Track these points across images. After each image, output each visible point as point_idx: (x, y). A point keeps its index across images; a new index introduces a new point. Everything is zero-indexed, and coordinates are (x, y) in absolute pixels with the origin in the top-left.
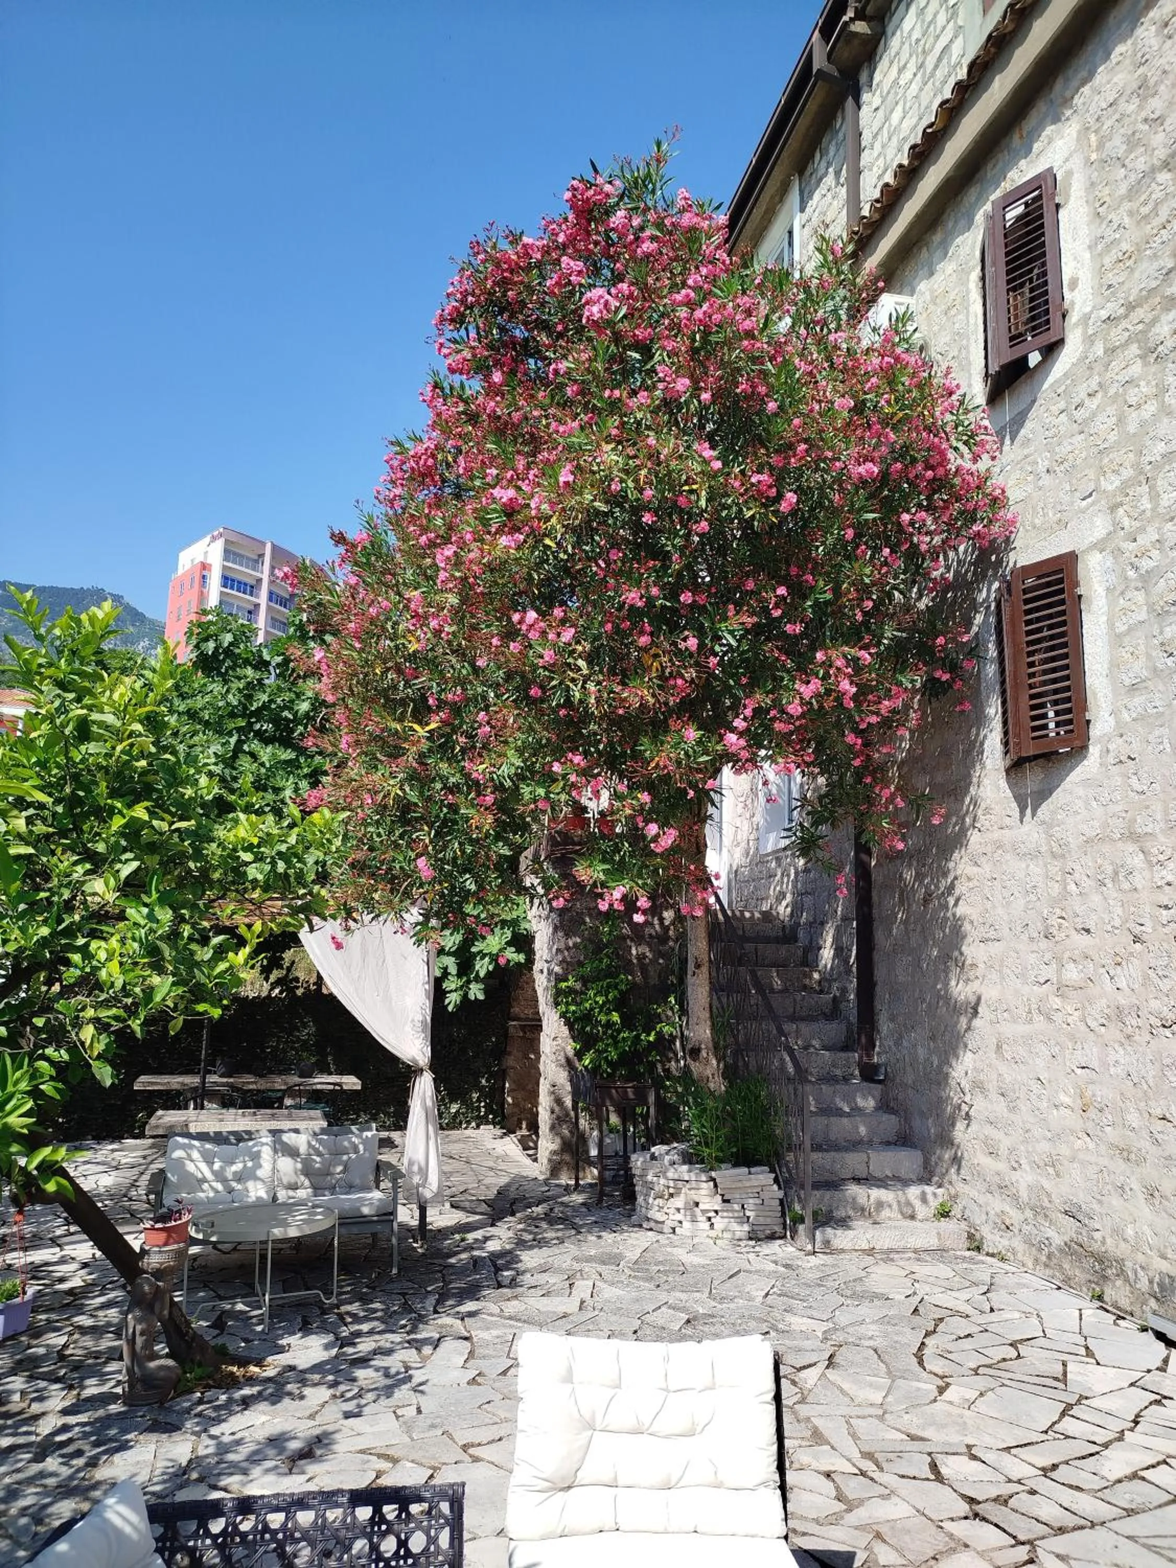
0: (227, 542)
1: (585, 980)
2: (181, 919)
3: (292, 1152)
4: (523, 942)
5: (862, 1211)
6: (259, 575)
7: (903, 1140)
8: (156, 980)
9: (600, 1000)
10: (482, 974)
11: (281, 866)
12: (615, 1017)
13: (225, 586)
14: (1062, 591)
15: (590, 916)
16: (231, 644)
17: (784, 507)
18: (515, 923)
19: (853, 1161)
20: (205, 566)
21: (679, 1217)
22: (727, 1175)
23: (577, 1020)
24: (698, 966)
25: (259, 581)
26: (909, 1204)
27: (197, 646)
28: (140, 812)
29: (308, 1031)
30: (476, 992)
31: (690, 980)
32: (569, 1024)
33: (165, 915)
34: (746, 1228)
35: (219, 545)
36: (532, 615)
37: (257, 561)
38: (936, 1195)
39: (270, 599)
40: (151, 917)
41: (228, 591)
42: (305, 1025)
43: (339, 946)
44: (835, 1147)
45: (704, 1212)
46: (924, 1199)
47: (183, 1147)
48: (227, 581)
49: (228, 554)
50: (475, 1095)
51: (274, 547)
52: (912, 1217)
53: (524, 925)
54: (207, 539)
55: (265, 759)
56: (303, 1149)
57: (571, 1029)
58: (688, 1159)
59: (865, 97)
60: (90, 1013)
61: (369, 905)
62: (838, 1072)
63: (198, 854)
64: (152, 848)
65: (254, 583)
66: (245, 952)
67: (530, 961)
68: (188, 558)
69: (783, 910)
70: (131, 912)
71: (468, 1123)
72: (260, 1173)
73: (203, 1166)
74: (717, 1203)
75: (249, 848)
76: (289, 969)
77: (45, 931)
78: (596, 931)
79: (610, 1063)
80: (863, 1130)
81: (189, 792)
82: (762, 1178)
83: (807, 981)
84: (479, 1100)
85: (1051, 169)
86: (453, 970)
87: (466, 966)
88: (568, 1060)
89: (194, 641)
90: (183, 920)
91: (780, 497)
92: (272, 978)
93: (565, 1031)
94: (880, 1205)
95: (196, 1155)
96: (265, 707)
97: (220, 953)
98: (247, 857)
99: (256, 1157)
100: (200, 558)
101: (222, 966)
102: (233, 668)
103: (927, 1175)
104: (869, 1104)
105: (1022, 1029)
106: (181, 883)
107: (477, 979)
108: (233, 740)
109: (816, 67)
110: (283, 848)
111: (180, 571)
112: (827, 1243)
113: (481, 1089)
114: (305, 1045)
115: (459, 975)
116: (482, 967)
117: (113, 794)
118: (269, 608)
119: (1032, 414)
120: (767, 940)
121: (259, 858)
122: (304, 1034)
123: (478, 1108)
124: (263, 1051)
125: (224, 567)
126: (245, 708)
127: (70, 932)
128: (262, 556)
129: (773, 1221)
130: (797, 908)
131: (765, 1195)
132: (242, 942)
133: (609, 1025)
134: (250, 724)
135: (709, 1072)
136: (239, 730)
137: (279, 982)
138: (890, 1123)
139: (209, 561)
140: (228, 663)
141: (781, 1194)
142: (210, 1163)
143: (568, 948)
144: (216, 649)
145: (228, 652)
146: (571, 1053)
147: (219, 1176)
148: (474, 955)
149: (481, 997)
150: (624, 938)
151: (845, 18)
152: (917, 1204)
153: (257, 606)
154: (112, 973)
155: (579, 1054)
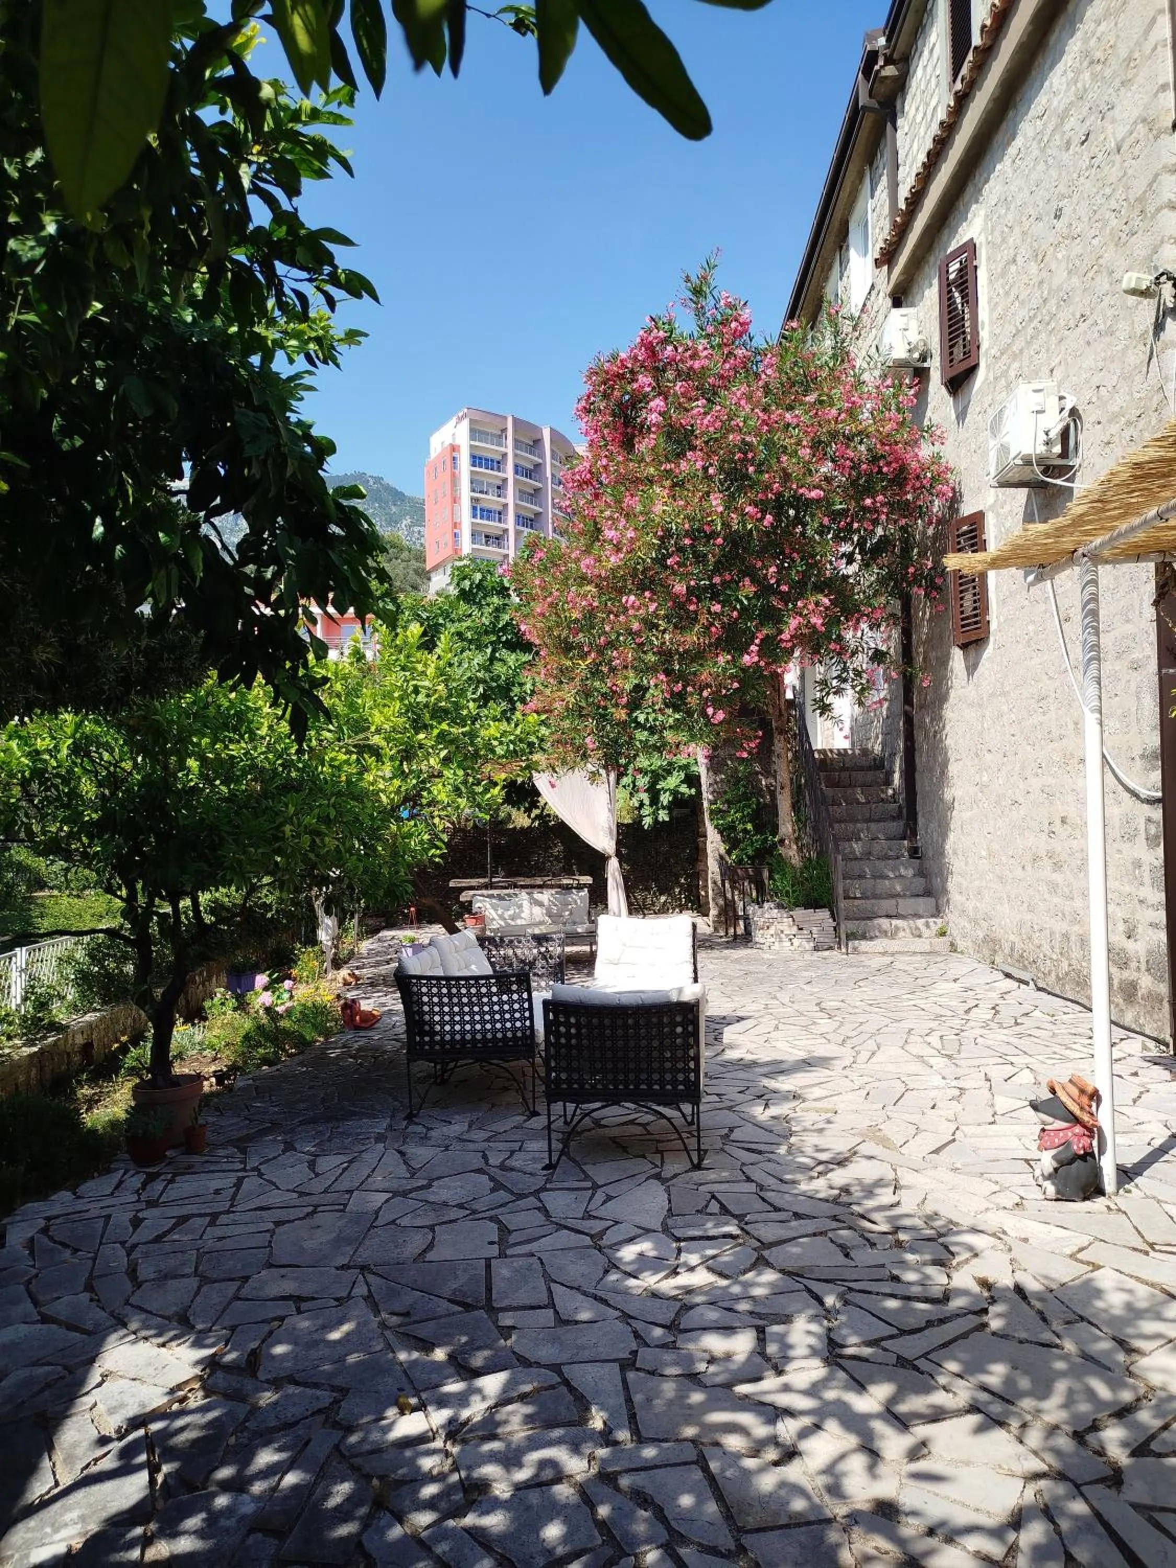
0: (472, 422)
1: (728, 802)
2: (467, 775)
3: (541, 904)
4: (692, 780)
5: (885, 933)
6: (503, 449)
7: (928, 893)
8: (459, 800)
9: (739, 815)
10: (665, 803)
11: (512, 747)
12: (749, 826)
13: (474, 465)
14: (975, 537)
15: (731, 760)
16: (481, 581)
17: (766, 523)
18: (686, 767)
19: (887, 905)
20: (454, 448)
21: (773, 940)
22: (799, 913)
23: (725, 829)
24: (782, 788)
25: (505, 455)
26: (917, 928)
27: (458, 585)
28: (444, 726)
29: (558, 849)
30: (663, 816)
31: (779, 797)
32: (721, 832)
33: (461, 773)
34: (812, 944)
35: (465, 425)
36: (632, 598)
37: (500, 437)
38: (936, 924)
39: (516, 472)
40: (455, 774)
41: (477, 443)
42: (555, 845)
43: (553, 786)
44: (876, 897)
45: (787, 935)
46: (927, 925)
47: (481, 901)
48: (476, 460)
49: (474, 433)
50: (677, 890)
51: (515, 420)
52: (920, 936)
53: (694, 768)
54: (454, 420)
55: (511, 664)
56: (546, 903)
57: (722, 836)
58: (780, 906)
59: (900, 122)
60: (436, 813)
61: (564, 762)
62: (891, 853)
63: (472, 744)
64: (452, 742)
65: (499, 458)
66: (498, 788)
67: (699, 793)
68: (439, 441)
69: (878, 748)
70: (445, 772)
71: (674, 909)
72: (523, 915)
73: (492, 911)
74: (794, 930)
75: (496, 739)
76: (543, 809)
77: (414, 781)
78: (736, 770)
79: (749, 857)
80: (898, 888)
81: (465, 712)
82: (824, 914)
83: (883, 796)
84: (680, 893)
85: (972, 239)
86: (647, 802)
87: (654, 801)
88: (721, 857)
89: (456, 581)
90: (468, 775)
91: (763, 518)
92: (533, 816)
93: (718, 837)
94: (897, 928)
95: (488, 906)
96: (507, 624)
97: (486, 790)
98: (495, 743)
99: (520, 906)
100: (449, 441)
101: (488, 796)
102: (484, 598)
103: (937, 912)
104: (910, 873)
105: (969, 814)
106: (466, 758)
107: (664, 808)
108: (489, 651)
109: (860, 104)
110: (512, 738)
111: (433, 455)
112: (855, 949)
113: (681, 886)
114: (557, 858)
115: (651, 805)
116: (665, 799)
117: (432, 718)
118: (516, 482)
119: (969, 410)
120: (862, 769)
121: (501, 743)
122: (555, 851)
123: (680, 899)
124: (529, 862)
125: (471, 446)
126: (495, 626)
127: (423, 782)
128: (504, 430)
129: (829, 939)
130: (884, 744)
131: (825, 925)
132: (496, 784)
133: (745, 831)
134: (499, 637)
135: (791, 853)
136: (492, 643)
137: (537, 817)
138: (920, 883)
139: (457, 442)
140: (481, 594)
141: (834, 924)
142: (496, 910)
143: (716, 783)
144: (471, 585)
145: (480, 586)
146: (722, 851)
147: (501, 917)
148: (659, 790)
149: (667, 819)
150: (757, 773)
151: (877, 67)
152: (923, 928)
153: (505, 480)
154: (443, 797)
155: (729, 852)
